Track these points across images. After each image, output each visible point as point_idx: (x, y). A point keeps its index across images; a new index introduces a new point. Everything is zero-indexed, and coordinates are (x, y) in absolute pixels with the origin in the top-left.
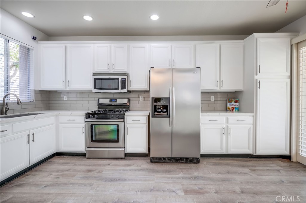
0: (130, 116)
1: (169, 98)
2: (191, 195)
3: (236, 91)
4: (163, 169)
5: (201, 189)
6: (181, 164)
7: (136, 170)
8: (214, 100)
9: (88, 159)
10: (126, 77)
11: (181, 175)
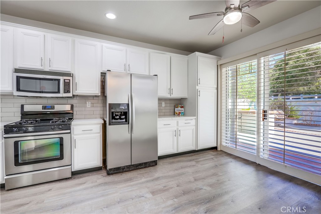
0: (77, 126)
1: (128, 104)
2: (158, 194)
3: (182, 98)
4: (123, 178)
5: (165, 187)
6: (140, 170)
7: (92, 187)
8: (164, 106)
9: (10, 191)
10: (71, 78)
11: (143, 180)
